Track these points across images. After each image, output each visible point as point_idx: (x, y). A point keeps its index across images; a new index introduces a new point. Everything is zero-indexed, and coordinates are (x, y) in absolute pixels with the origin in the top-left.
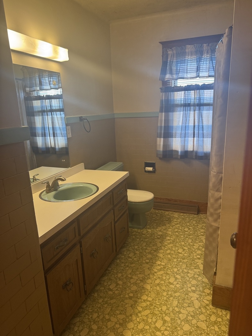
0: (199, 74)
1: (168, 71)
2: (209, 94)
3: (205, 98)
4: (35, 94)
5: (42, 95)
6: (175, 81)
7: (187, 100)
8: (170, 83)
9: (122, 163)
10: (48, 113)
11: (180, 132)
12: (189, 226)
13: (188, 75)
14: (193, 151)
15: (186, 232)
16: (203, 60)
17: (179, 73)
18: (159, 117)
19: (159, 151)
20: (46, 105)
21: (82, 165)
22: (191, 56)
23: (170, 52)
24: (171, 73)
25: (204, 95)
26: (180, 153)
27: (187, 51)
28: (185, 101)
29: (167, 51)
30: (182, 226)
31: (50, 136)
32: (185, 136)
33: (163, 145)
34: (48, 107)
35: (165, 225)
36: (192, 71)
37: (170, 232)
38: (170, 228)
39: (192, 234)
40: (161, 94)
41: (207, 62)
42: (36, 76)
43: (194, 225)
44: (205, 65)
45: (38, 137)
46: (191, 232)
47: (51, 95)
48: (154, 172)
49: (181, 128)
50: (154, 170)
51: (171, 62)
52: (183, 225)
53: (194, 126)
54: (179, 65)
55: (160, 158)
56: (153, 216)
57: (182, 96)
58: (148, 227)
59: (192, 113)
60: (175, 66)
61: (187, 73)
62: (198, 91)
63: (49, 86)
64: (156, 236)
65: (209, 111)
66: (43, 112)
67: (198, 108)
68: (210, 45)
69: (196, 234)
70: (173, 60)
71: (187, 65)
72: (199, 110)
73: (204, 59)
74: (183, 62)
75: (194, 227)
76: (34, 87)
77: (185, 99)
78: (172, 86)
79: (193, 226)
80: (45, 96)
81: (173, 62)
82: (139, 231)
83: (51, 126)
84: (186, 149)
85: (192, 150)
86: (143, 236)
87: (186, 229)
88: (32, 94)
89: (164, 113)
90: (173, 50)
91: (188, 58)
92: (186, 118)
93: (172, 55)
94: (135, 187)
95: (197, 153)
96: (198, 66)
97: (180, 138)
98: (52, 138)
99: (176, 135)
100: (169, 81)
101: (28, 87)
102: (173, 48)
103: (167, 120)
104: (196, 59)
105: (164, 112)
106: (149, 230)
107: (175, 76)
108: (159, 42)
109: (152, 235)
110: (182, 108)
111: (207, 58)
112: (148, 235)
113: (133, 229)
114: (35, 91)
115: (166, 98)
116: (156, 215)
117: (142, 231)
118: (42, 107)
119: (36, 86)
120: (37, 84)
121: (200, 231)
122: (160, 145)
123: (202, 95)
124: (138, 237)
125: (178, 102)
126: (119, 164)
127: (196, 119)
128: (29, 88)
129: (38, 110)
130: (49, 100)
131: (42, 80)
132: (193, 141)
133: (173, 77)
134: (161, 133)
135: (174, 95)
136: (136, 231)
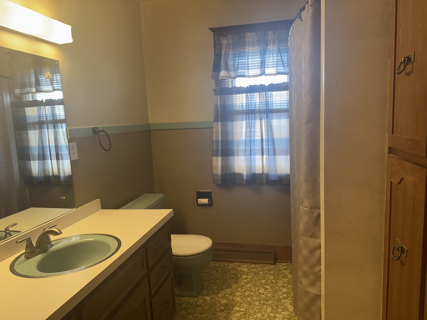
0: (264, 70)
1: (223, 67)
2: (280, 97)
3: (274, 103)
4: (30, 98)
5: (40, 100)
6: (233, 80)
7: (250, 105)
8: (227, 83)
9: (162, 195)
10: (49, 125)
11: (244, 148)
12: (265, 284)
13: (250, 73)
14: (263, 173)
15: (262, 296)
16: (268, 53)
17: (237, 70)
18: (214, 128)
19: (217, 175)
20: (46, 114)
21: (97, 202)
22: (252, 47)
23: (224, 42)
24: (227, 69)
25: (272, 99)
26: (245, 178)
27: (247, 40)
28: (247, 106)
29: (219, 40)
30: (255, 286)
31: (51, 159)
32: (250, 153)
33: (222, 167)
34: (49, 117)
35: (229, 286)
36: (255, 67)
37: (238, 298)
38: (238, 291)
39: (271, 298)
40: (215, 97)
41: (274, 55)
42: (30, 72)
43: (271, 282)
44: (271, 59)
45: (33, 160)
46: (269, 295)
47: (53, 99)
48: (210, 205)
49: (244, 142)
50: (210, 202)
51: (227, 55)
52: (257, 284)
53: (262, 140)
54: (237, 59)
55: (218, 185)
56: (212, 273)
57: (243, 100)
58: (205, 292)
59: (258, 122)
60: (231, 60)
61: (248, 69)
62: (264, 93)
63: (51, 86)
64: (219, 307)
65: (281, 119)
66: (41, 124)
67: (265, 115)
68: (276, 33)
69: (276, 297)
70: (229, 52)
71: (248, 59)
72: (267, 118)
73: (270, 51)
74: (242, 55)
75: (272, 285)
76: (27, 87)
77: (247, 104)
78: (230, 87)
79: (270, 284)
80: (44, 101)
81: (228, 54)
82: (192, 300)
83: (52, 144)
84: (253, 172)
85: (261, 172)
86: (199, 308)
87: (262, 291)
88: (24, 98)
89: (220, 123)
90: (228, 38)
91: (249, 49)
92: (250, 128)
93: (227, 45)
94: (183, 230)
95: (268, 176)
96: (262, 61)
97: (244, 157)
98: (55, 161)
99: (238, 153)
100: (224, 80)
101: (18, 88)
102: (228, 36)
103: (225, 133)
104: (259, 51)
105: (221, 121)
106: (208, 298)
107: (232, 74)
108: (209, 29)
109: (211, 306)
110: (244, 116)
111: (274, 49)
112: (205, 307)
113: (182, 299)
114: (28, 93)
115: (222, 103)
116: (215, 271)
117: (196, 300)
118: (39, 117)
119: (31, 86)
120: (33, 83)
121: (281, 291)
122: (217, 167)
123: (269, 98)
124: (190, 311)
125: (237, 108)
126: (158, 197)
127: (264, 130)
128: (19, 90)
129: (34, 121)
130: (50, 107)
131: (40, 79)
132: (261, 159)
133: (229, 74)
134: (217, 150)
135: (232, 98)
136: (186, 302)
